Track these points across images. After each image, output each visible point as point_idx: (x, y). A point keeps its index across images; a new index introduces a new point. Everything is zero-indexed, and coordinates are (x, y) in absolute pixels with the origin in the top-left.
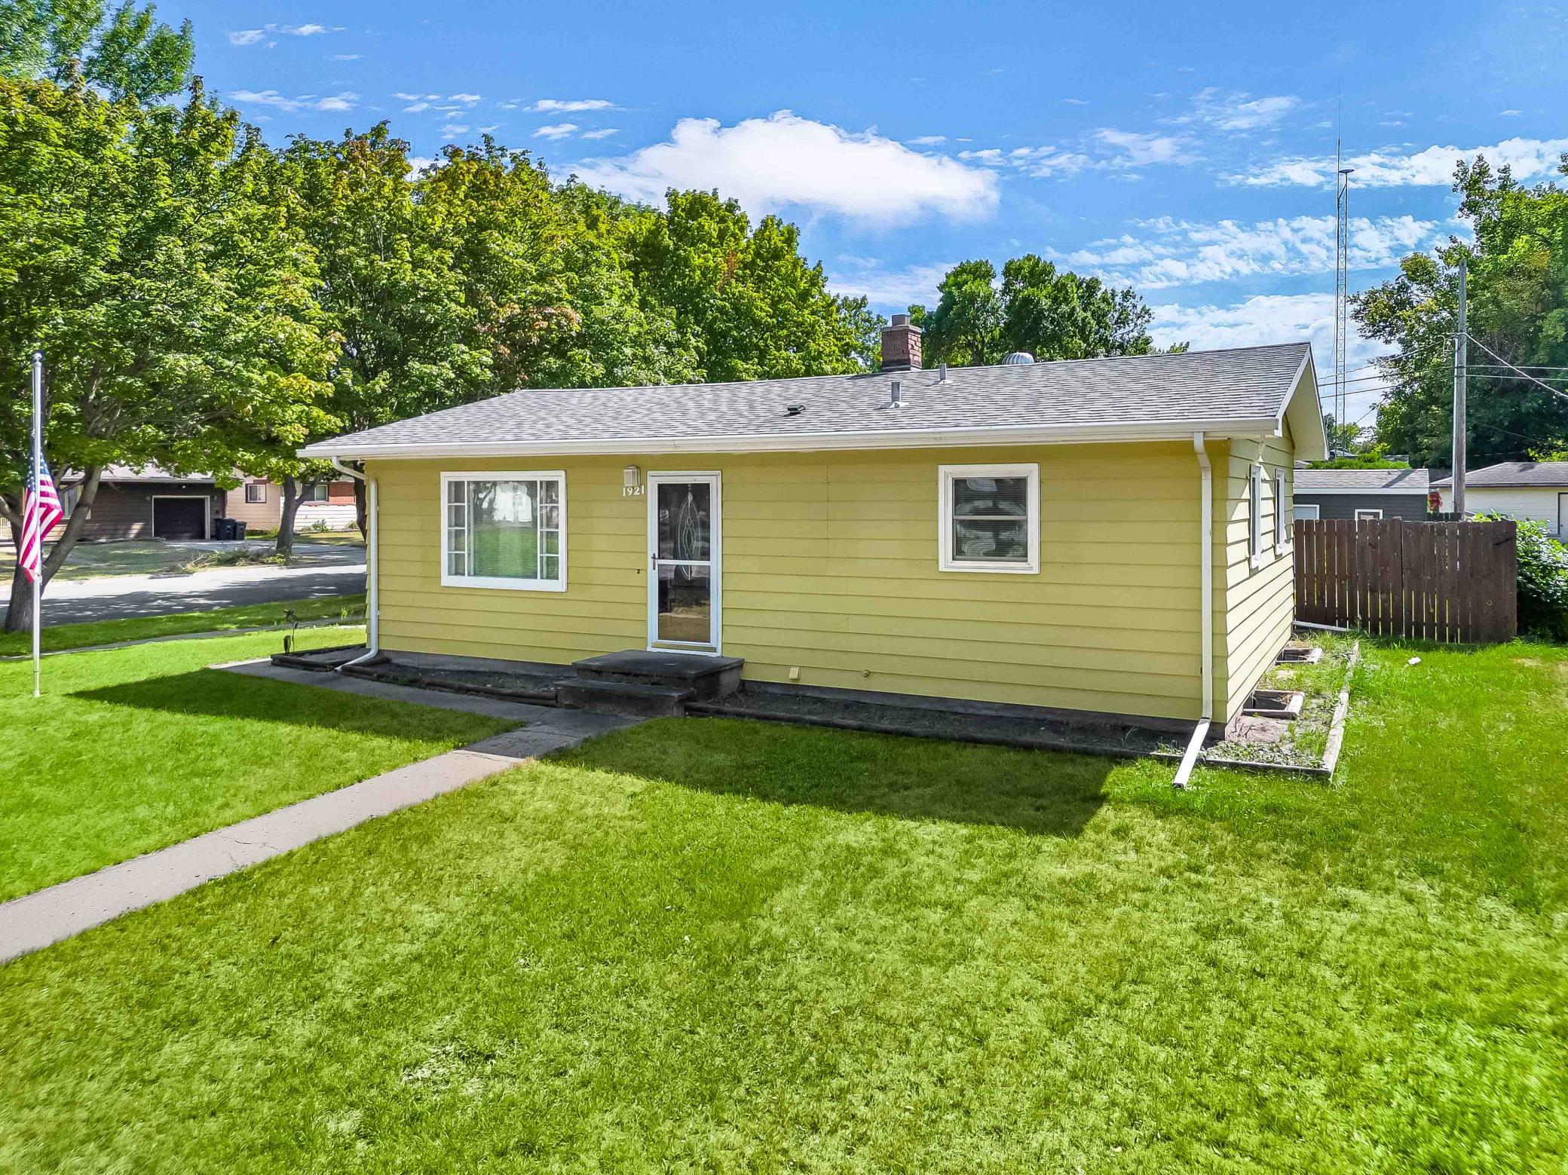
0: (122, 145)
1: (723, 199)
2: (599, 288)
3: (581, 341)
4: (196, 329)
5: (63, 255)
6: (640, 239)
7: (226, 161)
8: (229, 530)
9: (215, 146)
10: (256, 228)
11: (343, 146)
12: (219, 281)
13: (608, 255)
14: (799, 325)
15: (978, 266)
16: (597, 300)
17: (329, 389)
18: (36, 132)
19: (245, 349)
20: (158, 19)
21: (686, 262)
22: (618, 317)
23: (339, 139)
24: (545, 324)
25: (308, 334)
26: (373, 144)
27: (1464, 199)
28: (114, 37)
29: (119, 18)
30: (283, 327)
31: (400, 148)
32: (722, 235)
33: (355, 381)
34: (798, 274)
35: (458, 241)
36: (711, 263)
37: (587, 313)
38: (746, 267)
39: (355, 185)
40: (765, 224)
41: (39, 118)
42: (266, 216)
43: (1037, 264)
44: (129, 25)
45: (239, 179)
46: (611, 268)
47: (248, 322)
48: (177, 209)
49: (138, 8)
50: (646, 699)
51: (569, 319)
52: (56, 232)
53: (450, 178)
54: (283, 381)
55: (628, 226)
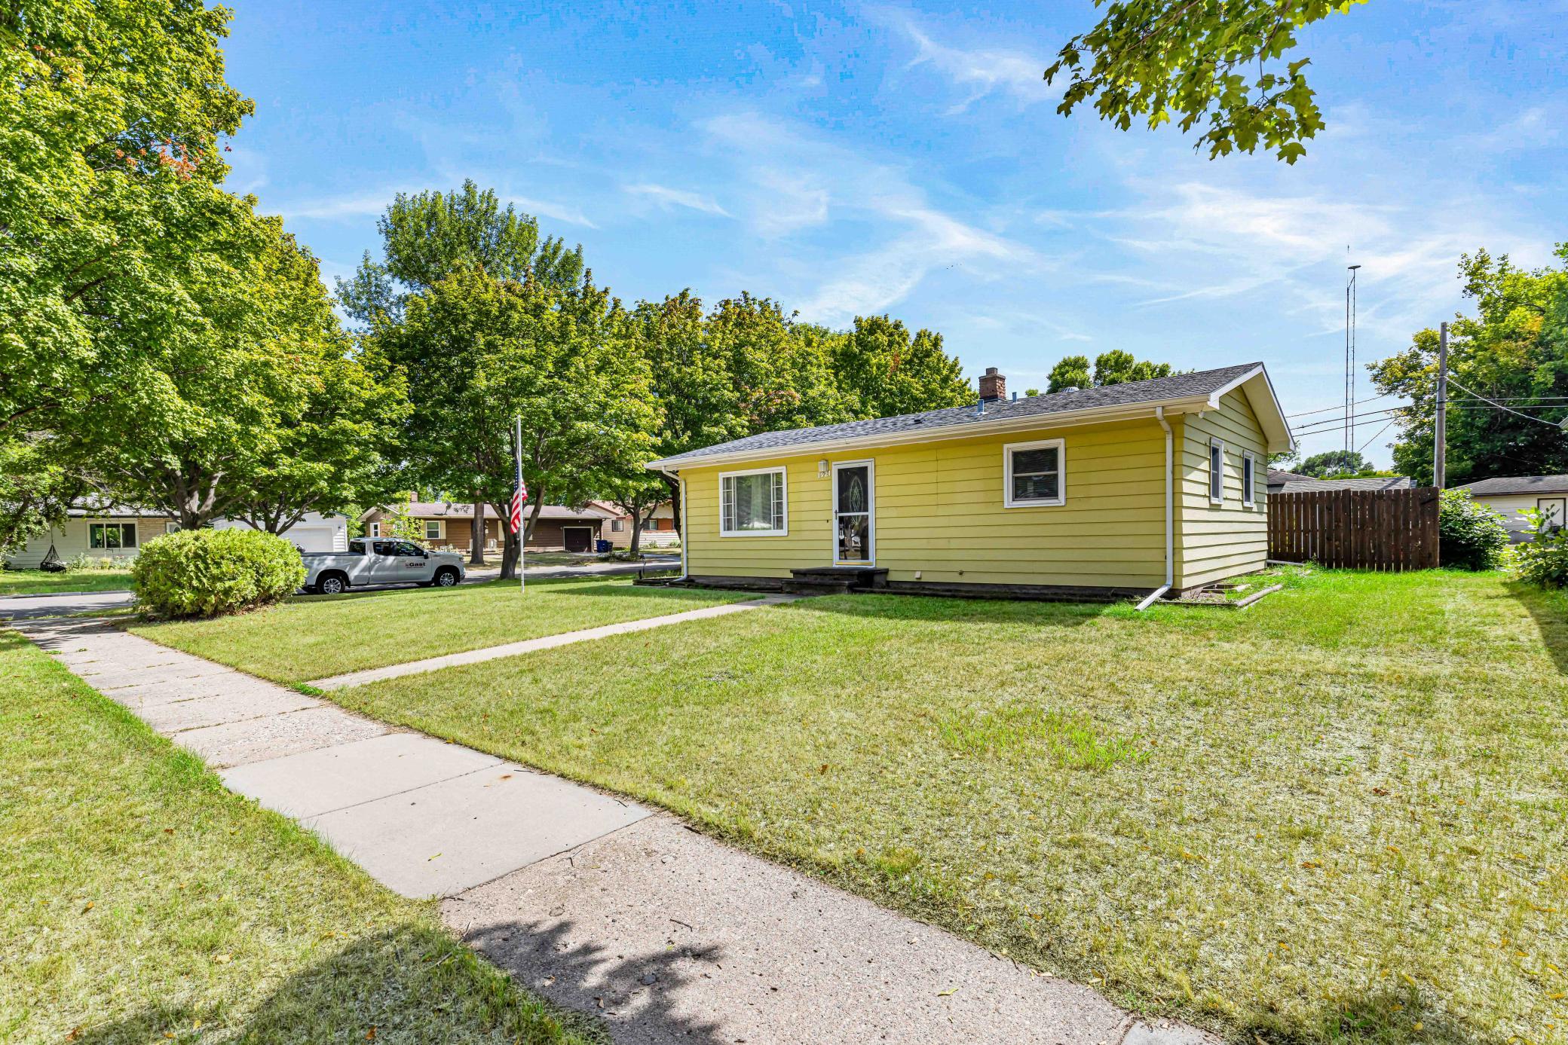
0: (553, 311)
1: (891, 321)
2: (812, 378)
3: (801, 410)
4: (591, 408)
5: (527, 370)
6: (839, 350)
7: (605, 315)
8: (605, 546)
9: (598, 307)
10: (619, 352)
11: (664, 305)
12: (603, 380)
13: (817, 358)
14: (943, 399)
15: (1076, 361)
16: (811, 386)
17: (658, 441)
18: (512, 306)
19: (617, 419)
20: (565, 245)
21: (867, 361)
22: (823, 395)
23: (662, 302)
24: (779, 401)
25: (648, 410)
26: (681, 303)
27: (1468, 283)
28: (543, 258)
29: (544, 249)
30: (634, 405)
31: (696, 302)
32: (890, 344)
33: (672, 438)
34: (942, 365)
35: (729, 354)
36: (883, 362)
37: (804, 394)
38: (906, 363)
39: (672, 326)
40: (919, 336)
41: (513, 298)
42: (625, 345)
43: (1120, 356)
44: (550, 250)
45: (611, 325)
46: (819, 366)
47: (616, 403)
48: (580, 343)
49: (554, 241)
50: (831, 585)
51: (793, 397)
52: (522, 358)
53: (725, 319)
54: (635, 436)
55: (829, 345)
